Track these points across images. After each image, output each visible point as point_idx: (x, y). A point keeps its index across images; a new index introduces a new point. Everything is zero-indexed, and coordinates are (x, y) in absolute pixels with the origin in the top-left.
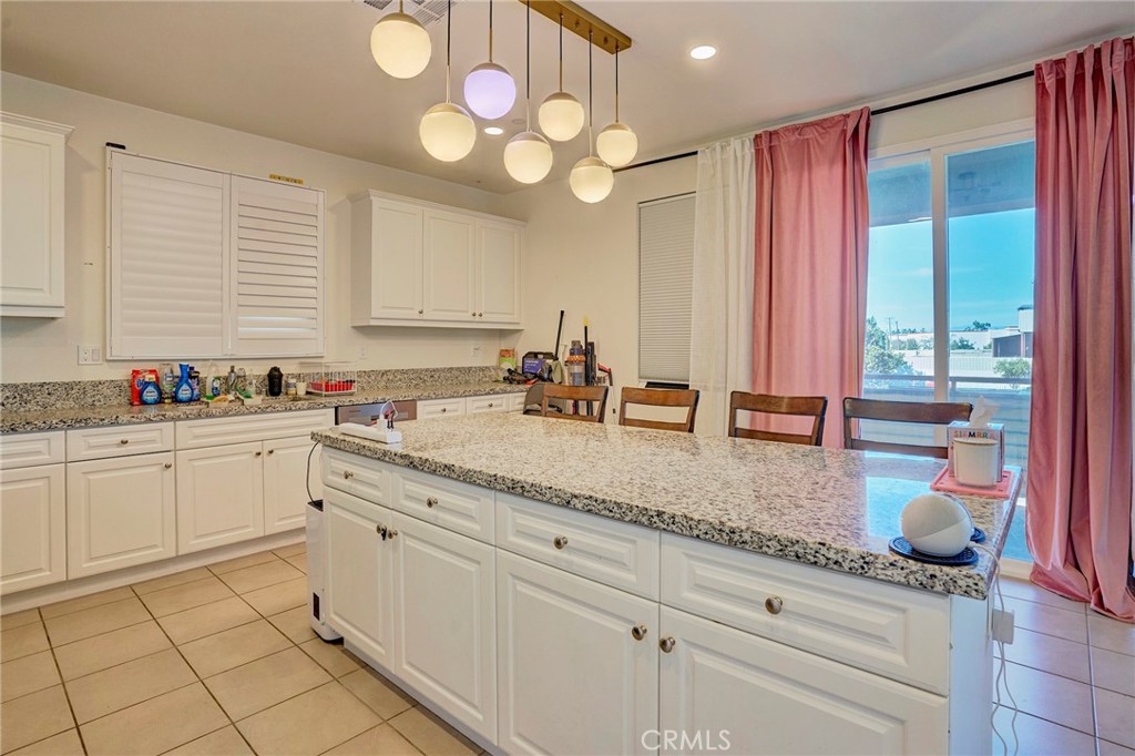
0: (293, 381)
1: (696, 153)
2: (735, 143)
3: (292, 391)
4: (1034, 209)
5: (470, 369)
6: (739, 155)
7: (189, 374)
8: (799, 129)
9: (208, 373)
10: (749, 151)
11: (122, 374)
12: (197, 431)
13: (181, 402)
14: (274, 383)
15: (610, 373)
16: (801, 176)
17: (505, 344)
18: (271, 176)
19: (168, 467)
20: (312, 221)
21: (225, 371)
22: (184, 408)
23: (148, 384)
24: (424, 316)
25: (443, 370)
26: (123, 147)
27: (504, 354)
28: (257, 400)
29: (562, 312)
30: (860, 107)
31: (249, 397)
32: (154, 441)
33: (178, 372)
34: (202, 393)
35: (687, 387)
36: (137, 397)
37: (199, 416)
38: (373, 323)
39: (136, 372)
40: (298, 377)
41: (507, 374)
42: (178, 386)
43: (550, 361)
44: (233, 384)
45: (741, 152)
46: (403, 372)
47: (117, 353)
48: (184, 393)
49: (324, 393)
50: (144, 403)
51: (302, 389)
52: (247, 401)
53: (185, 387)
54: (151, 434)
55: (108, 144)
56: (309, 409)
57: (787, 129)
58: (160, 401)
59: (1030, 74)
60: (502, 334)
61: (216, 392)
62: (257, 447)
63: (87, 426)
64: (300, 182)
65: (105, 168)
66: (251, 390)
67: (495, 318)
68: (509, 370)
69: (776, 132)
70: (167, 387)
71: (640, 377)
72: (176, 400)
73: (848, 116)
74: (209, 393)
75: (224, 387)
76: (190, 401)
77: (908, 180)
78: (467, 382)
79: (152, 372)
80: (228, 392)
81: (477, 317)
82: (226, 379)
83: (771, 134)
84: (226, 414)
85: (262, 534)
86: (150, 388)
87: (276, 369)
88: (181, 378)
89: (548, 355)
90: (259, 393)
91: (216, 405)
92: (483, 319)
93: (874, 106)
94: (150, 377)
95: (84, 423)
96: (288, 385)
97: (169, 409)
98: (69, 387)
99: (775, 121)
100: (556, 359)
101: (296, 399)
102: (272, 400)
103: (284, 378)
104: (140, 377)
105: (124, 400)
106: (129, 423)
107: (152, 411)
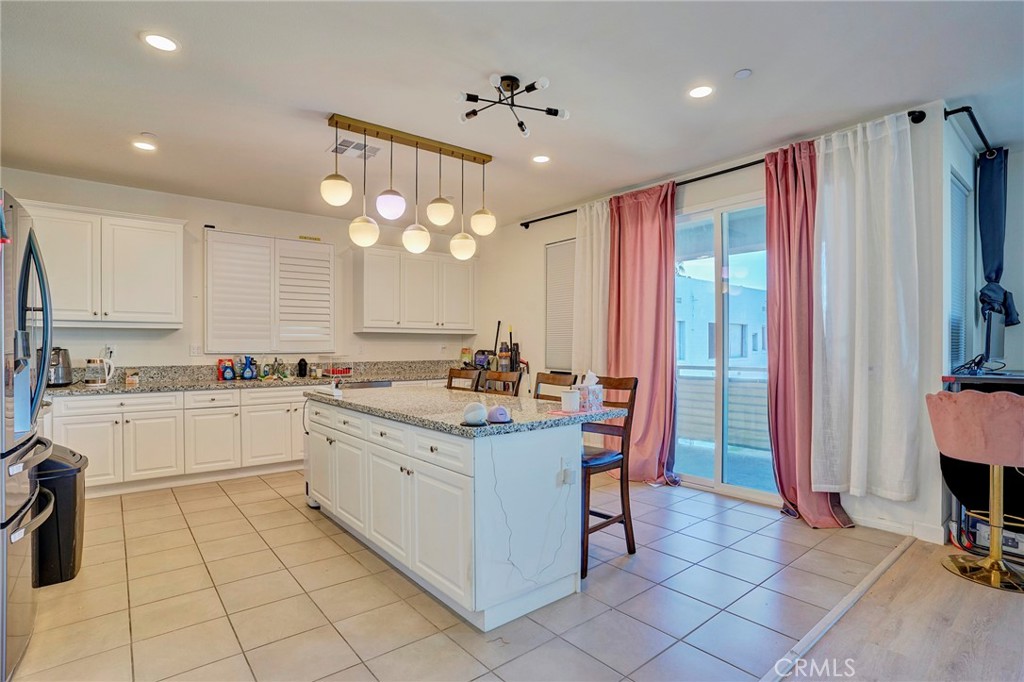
0: (314, 368)
1: (575, 211)
2: (597, 205)
3: (313, 374)
4: (765, 252)
5: (438, 362)
6: (600, 213)
7: (250, 363)
8: (635, 195)
9: (261, 362)
10: (606, 210)
11: (213, 362)
12: (253, 395)
13: (245, 379)
14: (302, 369)
15: (527, 364)
16: (637, 227)
17: (465, 345)
18: (301, 237)
19: (236, 415)
20: (326, 264)
21: (272, 361)
22: (248, 382)
23: (227, 367)
24: (401, 326)
25: (419, 362)
26: (213, 227)
27: (464, 351)
28: (291, 379)
29: (499, 322)
30: (668, 181)
31: (285, 377)
32: (228, 400)
33: (244, 361)
34: (258, 374)
35: (570, 374)
36: (221, 376)
37: (253, 387)
38: (365, 330)
39: (221, 361)
40: (318, 365)
41: (464, 366)
42: (244, 370)
43: (491, 357)
44: (277, 369)
45: (601, 211)
46: (389, 363)
47: (212, 348)
48: (248, 374)
49: (331, 375)
50: (225, 379)
51: (319, 373)
52: (284, 379)
53: (248, 370)
54: (228, 396)
55: (206, 226)
56: (319, 384)
57: (627, 195)
58: (234, 378)
59: (762, 161)
60: (464, 337)
61: (266, 374)
62: (288, 407)
63: (194, 390)
64: (319, 239)
65: (204, 240)
66: (288, 373)
67: (453, 326)
68: (465, 363)
69: (622, 197)
70: (238, 370)
71: (547, 368)
72: (243, 378)
73: (662, 187)
74: (262, 374)
75: (271, 371)
76: (251, 378)
77: (703, 230)
78: (436, 371)
79: (230, 360)
80: (273, 374)
81: (440, 326)
82: (273, 366)
83: (619, 198)
84: (269, 386)
85: (290, 459)
86: (228, 370)
87: (303, 360)
88: (246, 365)
89: (490, 352)
90: (292, 375)
91: (265, 381)
92: (445, 326)
93: (678, 179)
94: (228, 364)
95: (192, 388)
96: (311, 371)
97: (238, 383)
98: (185, 368)
99: (623, 189)
100: (495, 355)
101: (315, 378)
102: (300, 380)
103: (308, 366)
104: (223, 364)
105: (214, 377)
106: (216, 389)
107: (228, 384)
